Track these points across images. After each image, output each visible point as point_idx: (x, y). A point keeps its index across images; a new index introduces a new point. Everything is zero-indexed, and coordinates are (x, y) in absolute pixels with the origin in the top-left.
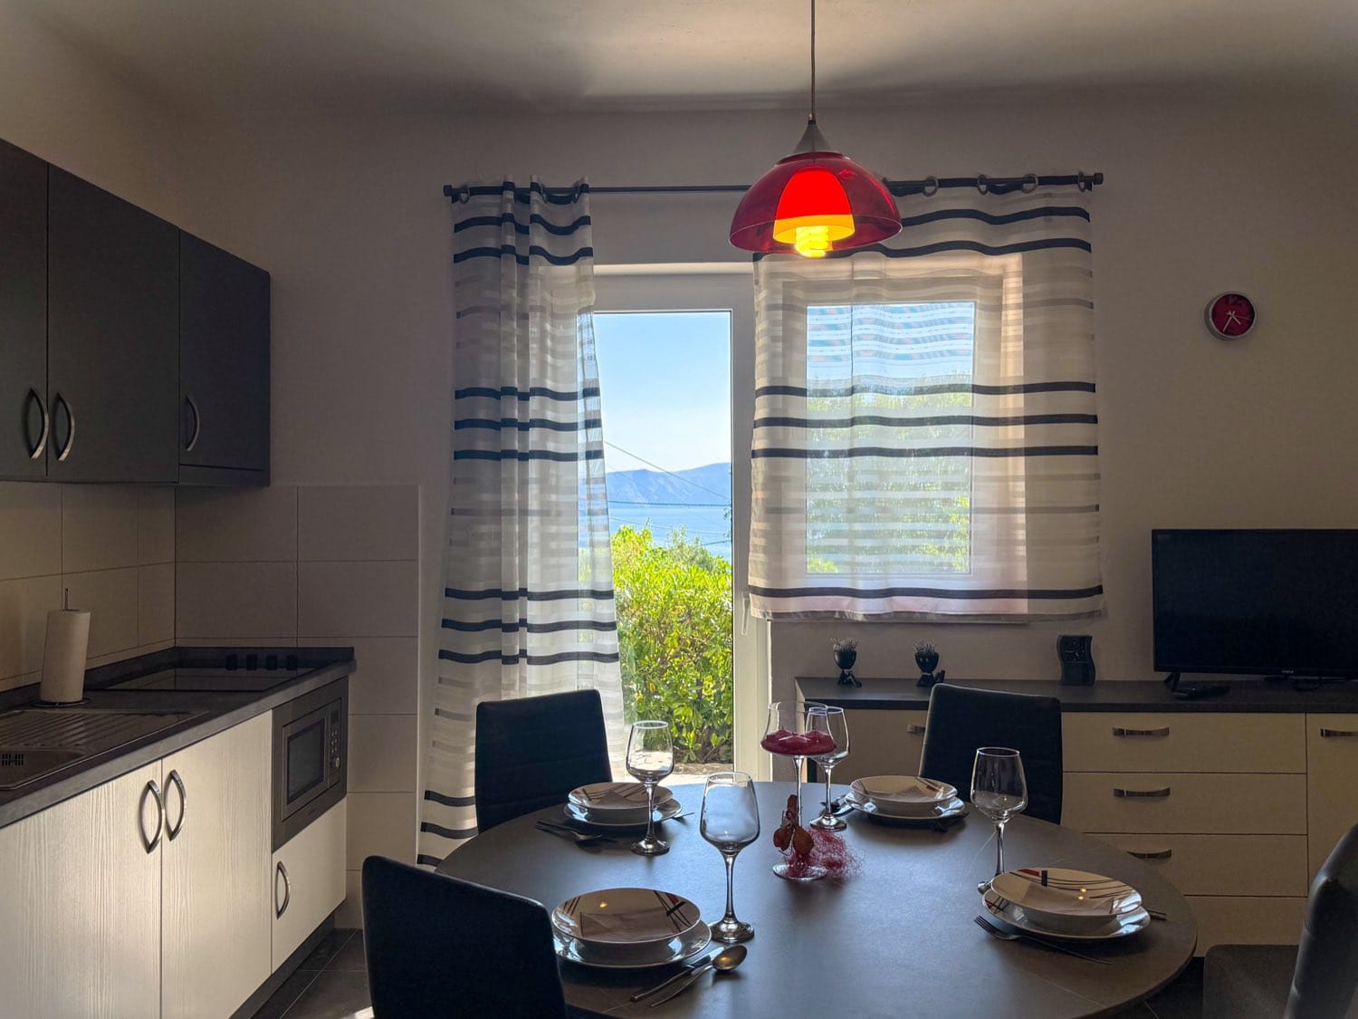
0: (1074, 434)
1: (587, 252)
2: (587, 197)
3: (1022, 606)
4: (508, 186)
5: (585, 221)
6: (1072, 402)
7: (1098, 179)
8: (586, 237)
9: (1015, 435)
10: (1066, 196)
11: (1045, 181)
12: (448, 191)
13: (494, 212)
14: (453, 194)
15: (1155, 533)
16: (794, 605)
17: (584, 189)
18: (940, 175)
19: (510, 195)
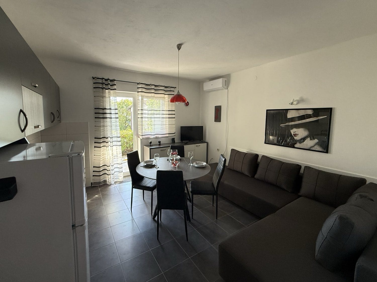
0: (173, 116)
1: (115, 89)
2: (115, 81)
3: (167, 135)
4: (104, 79)
5: (115, 85)
6: (173, 112)
7: (176, 88)
8: (115, 87)
9: (168, 116)
10: (172, 89)
11: (171, 87)
12: (93, 77)
13: (101, 82)
14: (94, 78)
15: (181, 127)
16: (144, 137)
17: (115, 80)
18: (160, 85)
19: (104, 80)
